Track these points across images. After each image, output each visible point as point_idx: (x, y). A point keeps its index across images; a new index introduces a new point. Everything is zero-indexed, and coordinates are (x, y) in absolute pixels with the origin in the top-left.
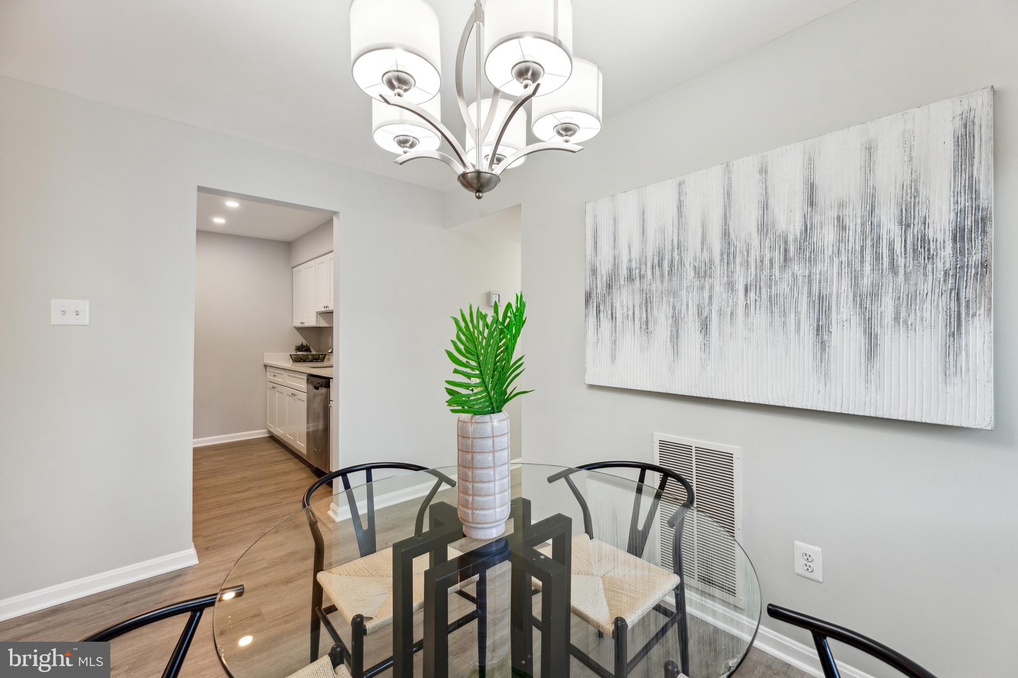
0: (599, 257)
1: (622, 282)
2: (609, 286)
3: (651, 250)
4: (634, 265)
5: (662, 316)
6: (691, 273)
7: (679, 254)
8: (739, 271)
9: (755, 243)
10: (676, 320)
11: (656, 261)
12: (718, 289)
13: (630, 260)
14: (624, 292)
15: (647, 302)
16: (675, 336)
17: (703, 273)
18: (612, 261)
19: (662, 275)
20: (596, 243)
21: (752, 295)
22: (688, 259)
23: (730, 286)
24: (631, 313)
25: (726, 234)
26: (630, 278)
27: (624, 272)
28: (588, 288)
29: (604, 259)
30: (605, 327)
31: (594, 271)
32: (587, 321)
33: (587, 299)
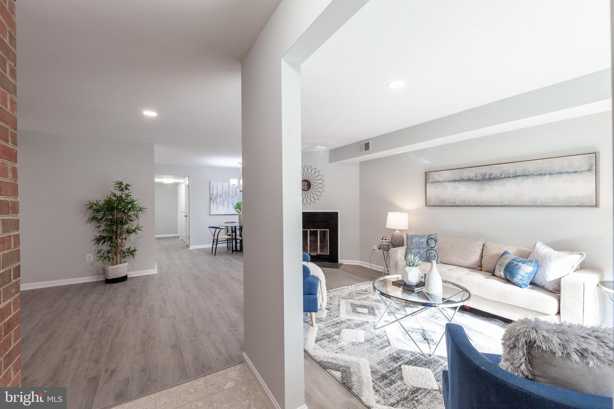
2: (216, 197)
5: (226, 203)
6: (231, 197)
8: (237, 197)
9: (239, 194)
10: (228, 203)
12: (234, 199)
13: (220, 193)
14: (219, 198)
15: (224, 200)
16: (228, 206)
17: (232, 197)
20: (213, 189)
22: (230, 195)
23: (236, 199)
24: (220, 202)
25: (235, 192)
26: (220, 196)
27: (219, 195)
28: (211, 197)
29: (215, 192)
30: (215, 204)
31: (213, 194)
32: (211, 203)
33: (211, 199)
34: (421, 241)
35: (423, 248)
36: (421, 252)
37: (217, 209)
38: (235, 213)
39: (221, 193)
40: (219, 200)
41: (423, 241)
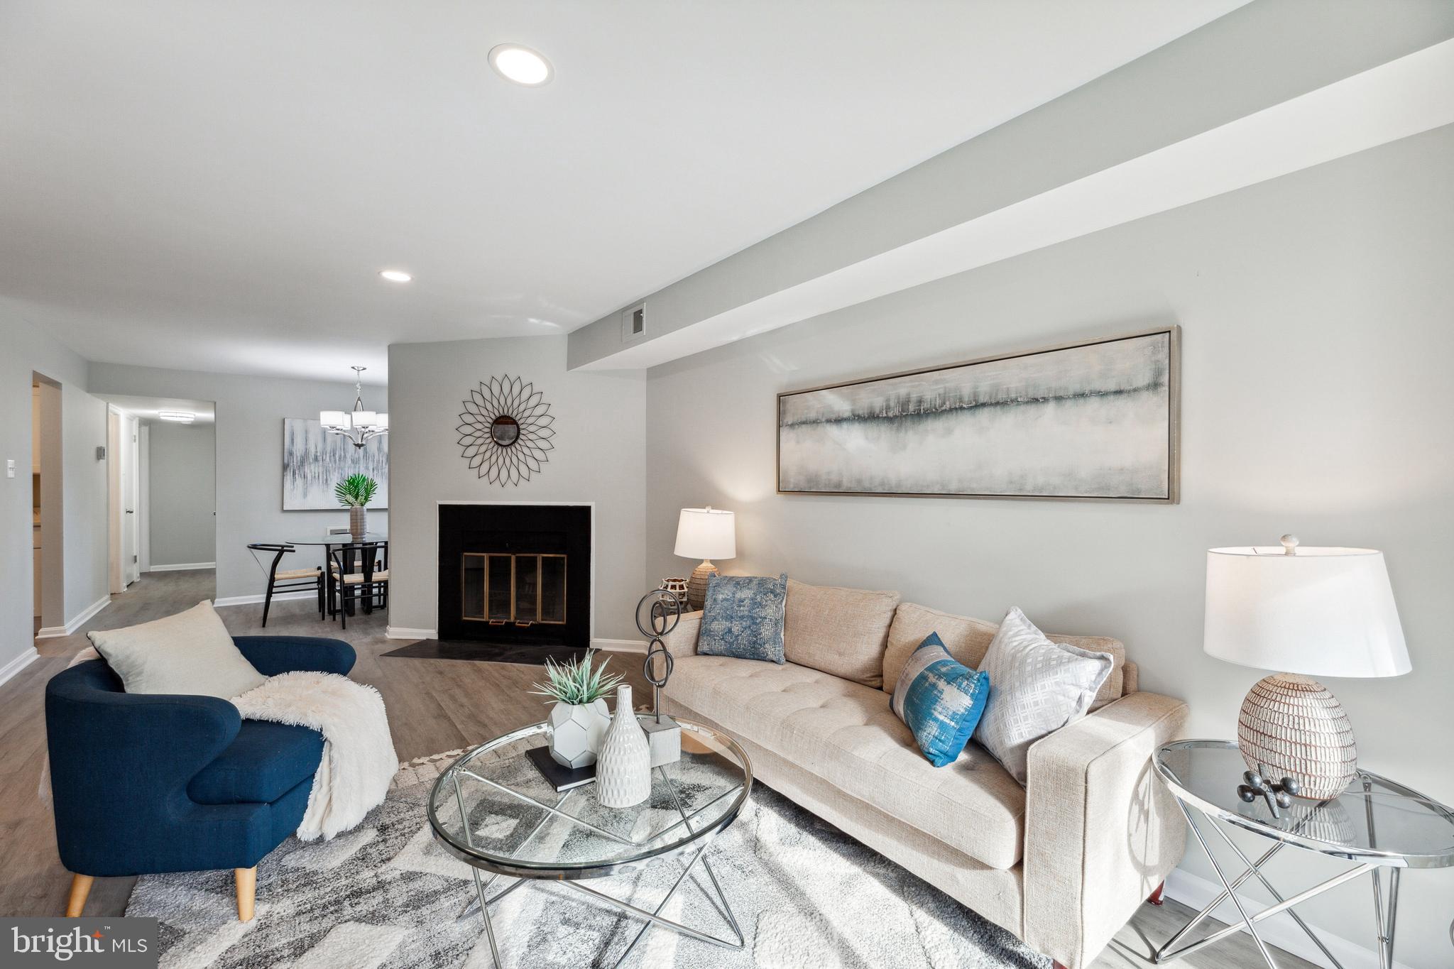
0: (295, 447)
1: (311, 461)
2: (302, 463)
3: (328, 449)
4: (319, 454)
6: (350, 462)
7: (344, 453)
9: (376, 455)
11: (332, 454)
14: (312, 467)
15: (327, 471)
18: (304, 451)
19: (335, 461)
20: (293, 440)
21: (375, 472)
24: (317, 475)
26: (316, 459)
28: (286, 461)
29: (299, 449)
30: (299, 481)
31: (291, 454)
32: (285, 478)
33: (285, 467)
34: (739, 595)
35: (742, 617)
36: (735, 629)
37: (305, 495)
38: (338, 506)
39: (318, 450)
40: (311, 469)
41: (743, 596)
